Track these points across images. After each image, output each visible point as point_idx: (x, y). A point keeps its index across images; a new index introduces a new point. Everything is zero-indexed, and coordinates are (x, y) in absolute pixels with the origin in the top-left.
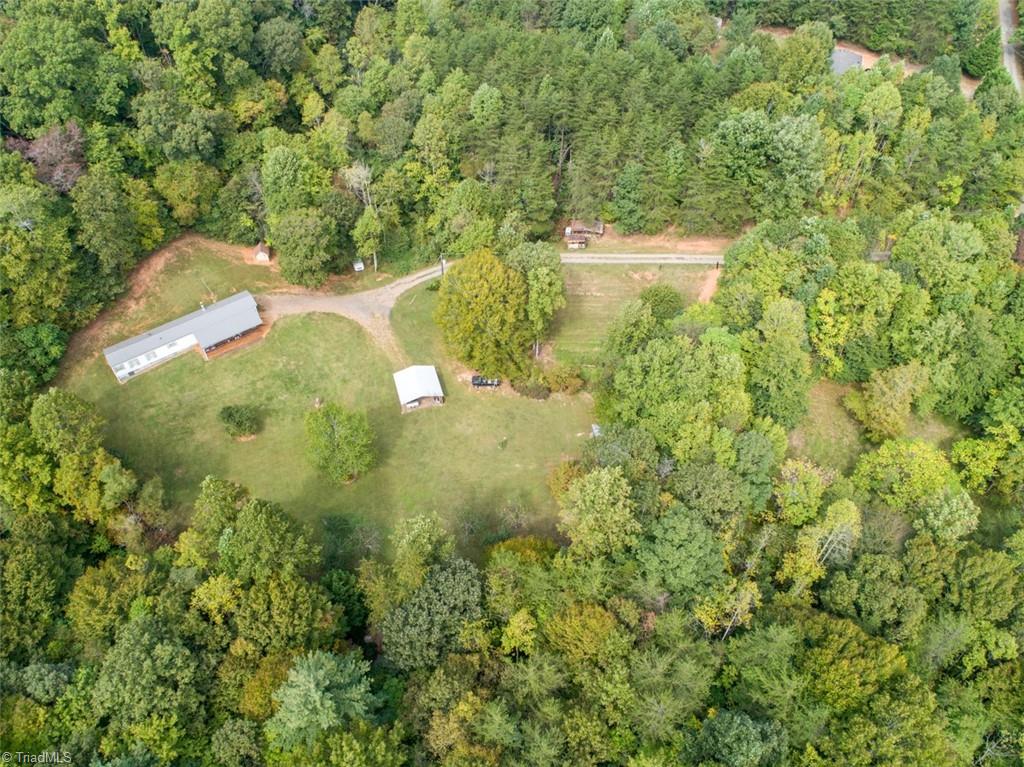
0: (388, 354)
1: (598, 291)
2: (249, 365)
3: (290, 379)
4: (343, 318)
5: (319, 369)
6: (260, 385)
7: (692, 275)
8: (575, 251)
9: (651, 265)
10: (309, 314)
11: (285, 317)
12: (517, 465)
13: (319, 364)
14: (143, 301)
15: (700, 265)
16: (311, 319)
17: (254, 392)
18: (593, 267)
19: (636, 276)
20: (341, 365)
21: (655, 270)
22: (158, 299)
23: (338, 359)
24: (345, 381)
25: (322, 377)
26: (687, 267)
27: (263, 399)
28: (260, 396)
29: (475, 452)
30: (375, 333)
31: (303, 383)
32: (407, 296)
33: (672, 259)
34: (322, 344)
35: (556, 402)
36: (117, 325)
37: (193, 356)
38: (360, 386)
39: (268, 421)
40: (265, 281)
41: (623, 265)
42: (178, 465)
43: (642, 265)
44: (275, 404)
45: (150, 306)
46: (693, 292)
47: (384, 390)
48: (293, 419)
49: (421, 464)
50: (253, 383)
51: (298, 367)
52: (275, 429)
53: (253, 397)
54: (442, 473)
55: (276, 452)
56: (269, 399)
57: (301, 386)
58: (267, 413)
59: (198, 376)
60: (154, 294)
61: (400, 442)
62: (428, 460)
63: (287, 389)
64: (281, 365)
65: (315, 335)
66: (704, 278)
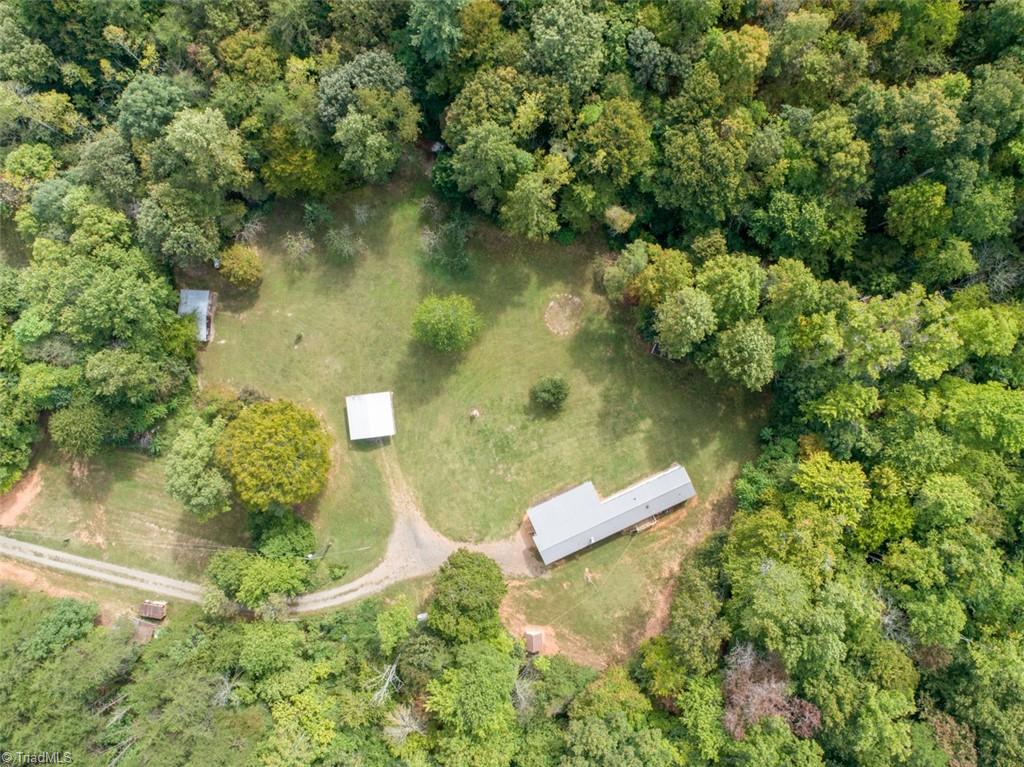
0: (400, 475)
1: (151, 530)
2: (546, 473)
3: (503, 451)
4: (445, 534)
5: (472, 461)
6: (534, 445)
7: (34, 524)
8: (160, 598)
9: (78, 553)
10: (482, 540)
11: (507, 537)
12: (290, 315)
13: (474, 468)
14: (666, 574)
15: (20, 538)
16: (479, 532)
17: (540, 437)
18: (146, 565)
19: (100, 539)
20: (451, 466)
21: (74, 543)
22: (649, 576)
23: (453, 473)
24: (448, 442)
25: (470, 451)
26: (34, 540)
27: (531, 428)
28: (534, 432)
29: (327, 335)
30: (412, 508)
31: (490, 445)
32: (372, 560)
33: (48, 556)
34: (470, 497)
35: (237, 385)
36: (691, 542)
37: (603, 488)
38: (432, 433)
39: (526, 401)
40: (532, 599)
41: (111, 561)
42: (611, 361)
43: (86, 555)
44: (520, 419)
45: (656, 565)
46: (42, 501)
47: (408, 426)
48: (501, 399)
49: (380, 328)
50: (541, 448)
51: (495, 467)
52: (519, 390)
53: (542, 430)
54: (361, 315)
55: (518, 363)
56: (524, 427)
57: (492, 441)
58: (527, 411)
59: (598, 462)
60: (654, 582)
61: (398, 357)
62: (373, 332)
63: (507, 437)
64: (513, 471)
65: (477, 510)
66: (23, 517)
